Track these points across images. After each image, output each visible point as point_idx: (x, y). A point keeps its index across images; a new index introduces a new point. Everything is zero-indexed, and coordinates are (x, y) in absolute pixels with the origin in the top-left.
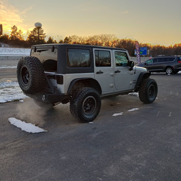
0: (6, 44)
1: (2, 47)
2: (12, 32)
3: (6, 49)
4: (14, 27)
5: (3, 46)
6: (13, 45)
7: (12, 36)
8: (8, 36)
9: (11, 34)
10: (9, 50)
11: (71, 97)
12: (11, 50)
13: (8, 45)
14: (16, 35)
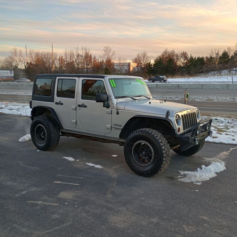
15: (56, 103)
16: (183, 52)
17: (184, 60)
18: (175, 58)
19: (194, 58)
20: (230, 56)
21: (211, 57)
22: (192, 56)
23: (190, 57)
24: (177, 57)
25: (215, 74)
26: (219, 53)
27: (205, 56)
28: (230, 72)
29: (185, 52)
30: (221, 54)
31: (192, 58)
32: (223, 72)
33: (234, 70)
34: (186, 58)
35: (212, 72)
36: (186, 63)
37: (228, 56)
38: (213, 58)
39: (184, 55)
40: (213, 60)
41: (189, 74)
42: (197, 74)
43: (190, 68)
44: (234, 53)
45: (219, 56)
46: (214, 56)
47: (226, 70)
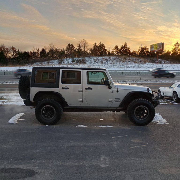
0: (167, 60)
1: (162, 64)
2: (174, 49)
3: (164, 65)
4: (176, 43)
5: (163, 62)
6: (173, 61)
7: (174, 52)
8: (170, 53)
9: (172, 51)
10: (166, 66)
11: (38, 102)
12: (168, 66)
13: (168, 61)
14: (177, 51)
15: (63, 88)
16: (12, 47)
17: (13, 53)
18: (6, 51)
19: (21, 52)
20: (47, 52)
21: (34, 52)
22: (19, 51)
23: (18, 51)
24: (7, 50)
25: (38, 64)
26: (39, 50)
27: (29, 51)
28: (48, 63)
29: (14, 47)
30: (40, 50)
31: (19, 52)
32: (44, 63)
33: (51, 62)
34: (15, 51)
35: (36, 63)
36: (15, 56)
37: (46, 52)
38: (35, 53)
39: (13, 49)
40: (36, 54)
41: (18, 63)
42: (25, 64)
43: (19, 59)
44: (49, 51)
45: (40, 51)
46: (36, 51)
47: (46, 62)
